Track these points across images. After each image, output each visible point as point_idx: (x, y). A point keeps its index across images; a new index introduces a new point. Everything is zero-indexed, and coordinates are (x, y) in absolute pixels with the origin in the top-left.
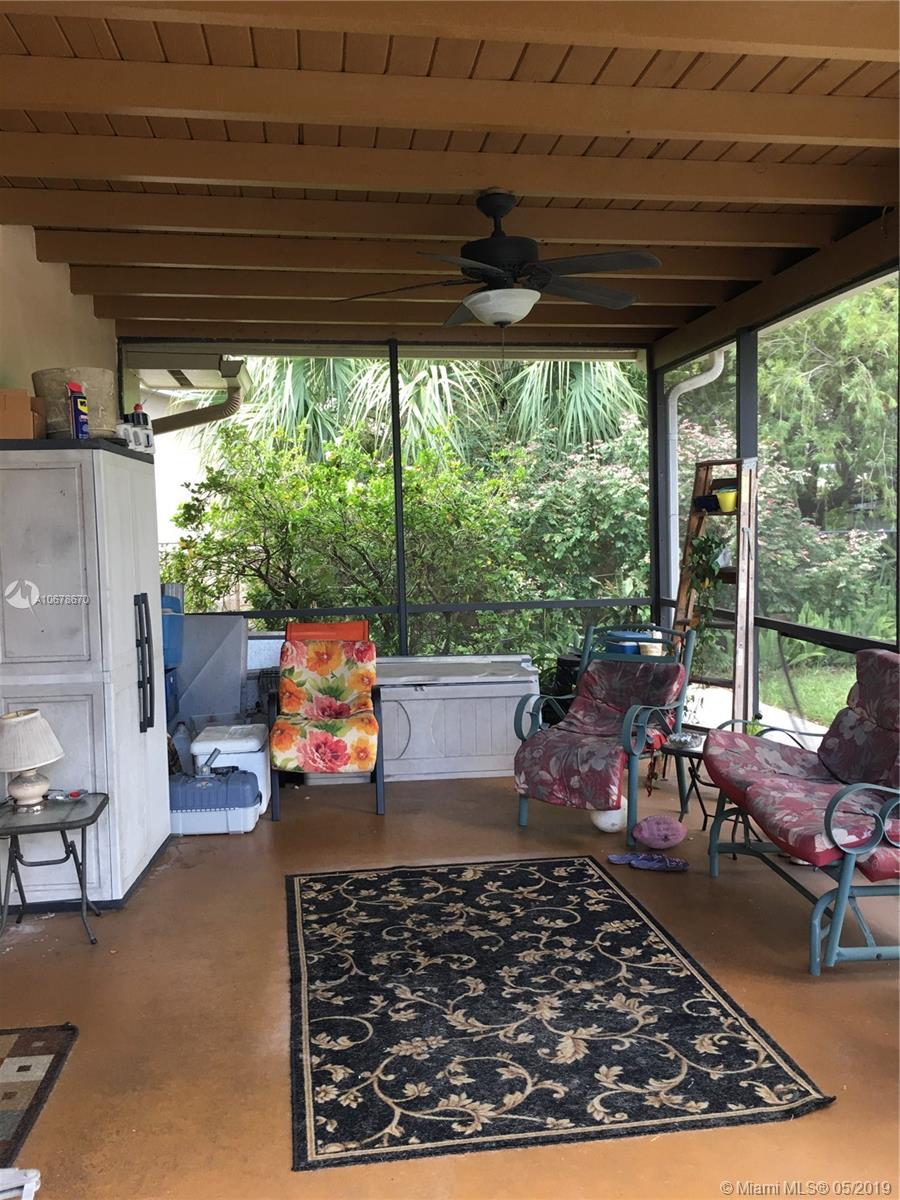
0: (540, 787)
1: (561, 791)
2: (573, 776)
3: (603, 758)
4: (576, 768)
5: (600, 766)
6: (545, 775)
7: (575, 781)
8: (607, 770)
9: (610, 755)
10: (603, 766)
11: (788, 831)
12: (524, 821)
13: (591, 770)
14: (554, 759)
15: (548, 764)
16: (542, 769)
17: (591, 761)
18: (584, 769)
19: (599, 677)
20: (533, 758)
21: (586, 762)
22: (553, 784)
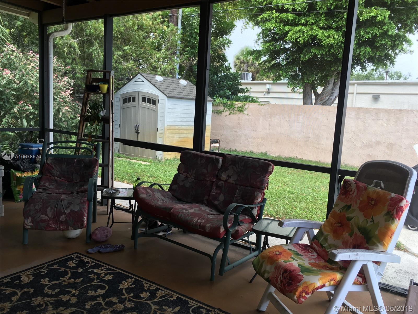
0: (40, 223)
1: (54, 223)
2: (62, 215)
3: (78, 205)
4: (63, 211)
5: (77, 209)
6: (44, 217)
7: (63, 218)
8: (81, 210)
9: (81, 203)
10: (78, 208)
11: (205, 226)
12: (26, 242)
13: (71, 211)
14: (49, 208)
15: (46, 211)
16: (42, 214)
17: (71, 207)
18: (68, 211)
19: (55, 166)
20: (36, 209)
21: (68, 207)
22: (49, 221)
